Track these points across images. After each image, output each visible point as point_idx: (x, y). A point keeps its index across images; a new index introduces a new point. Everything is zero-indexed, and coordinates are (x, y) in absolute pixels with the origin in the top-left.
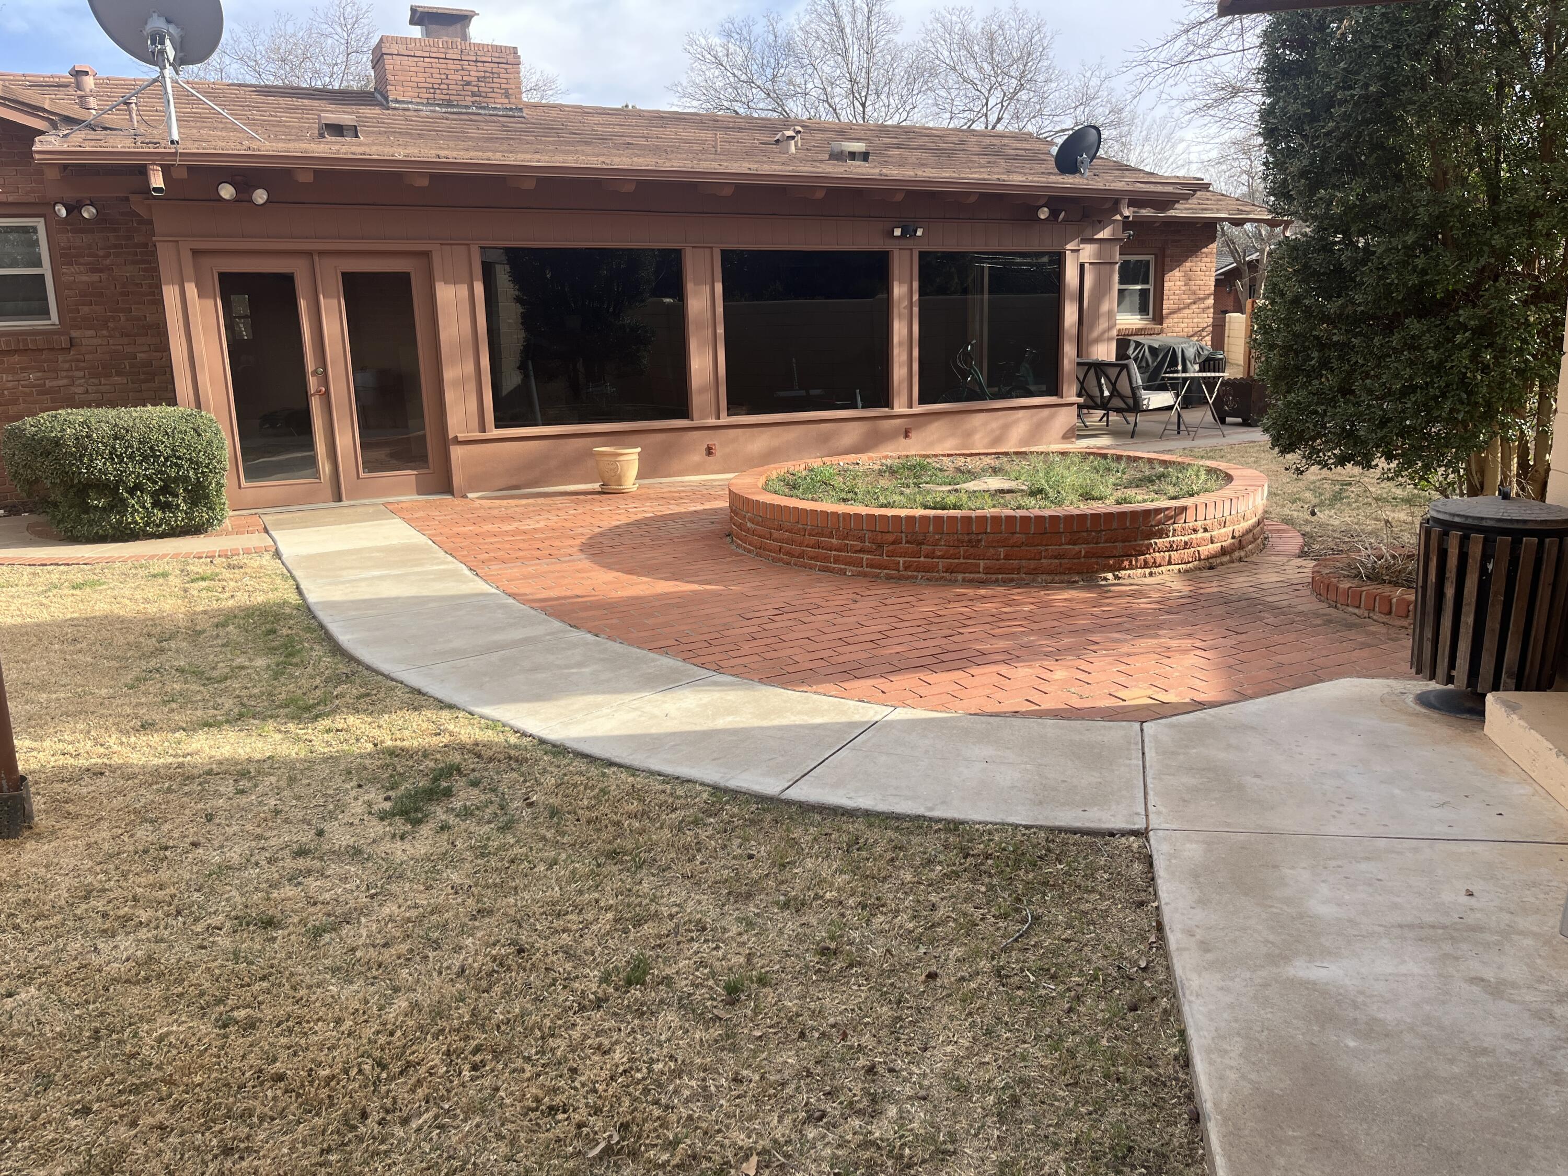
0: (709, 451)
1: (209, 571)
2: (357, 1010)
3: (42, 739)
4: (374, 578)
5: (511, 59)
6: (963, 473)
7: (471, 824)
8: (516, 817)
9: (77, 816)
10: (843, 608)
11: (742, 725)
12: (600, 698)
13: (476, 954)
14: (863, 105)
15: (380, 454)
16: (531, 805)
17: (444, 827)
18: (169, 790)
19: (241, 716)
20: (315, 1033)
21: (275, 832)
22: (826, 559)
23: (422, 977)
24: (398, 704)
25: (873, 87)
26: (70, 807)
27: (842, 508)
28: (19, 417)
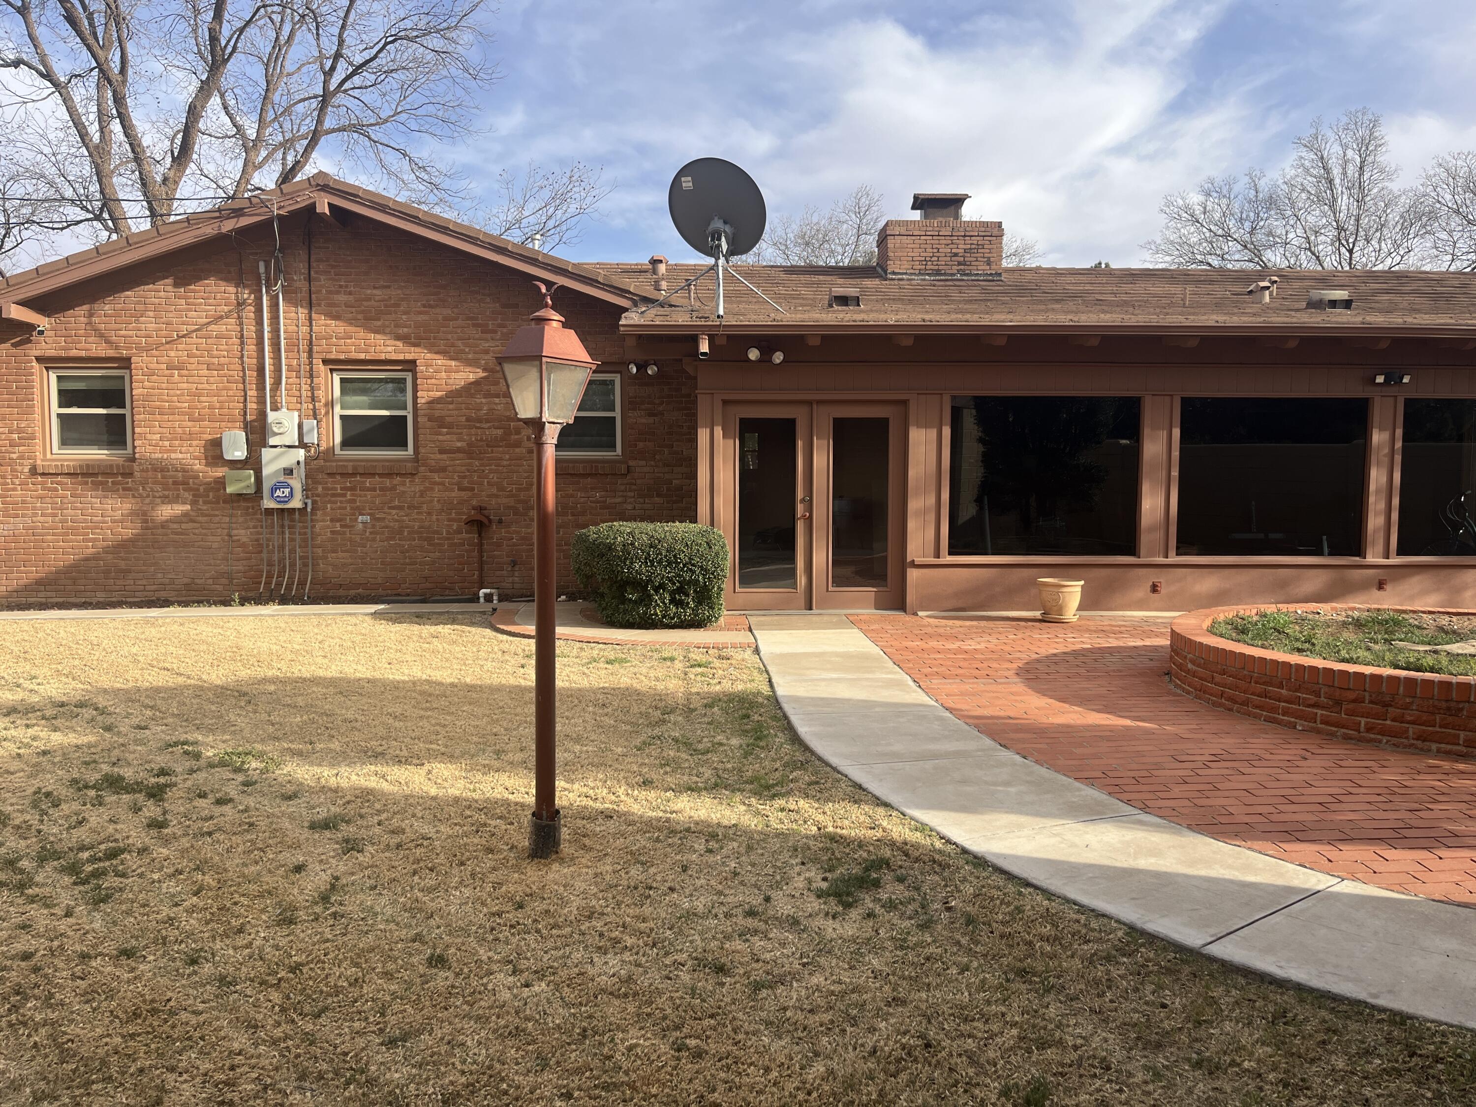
0: (1154, 589)
1: (703, 659)
2: (783, 1064)
3: (572, 782)
4: (832, 679)
5: (995, 232)
6: (1447, 633)
7: (894, 916)
8: (935, 918)
9: (591, 849)
10: (1289, 764)
11: (1164, 869)
12: (1023, 819)
13: (888, 1038)
14: (1351, 251)
15: (848, 571)
16: (949, 909)
17: (870, 915)
18: (658, 840)
19: (716, 785)
20: (748, 1075)
21: (733, 891)
22: (1274, 710)
23: (839, 1048)
24: (841, 795)
25: (1362, 233)
26: (586, 841)
27: (1295, 659)
28: (585, 526)
